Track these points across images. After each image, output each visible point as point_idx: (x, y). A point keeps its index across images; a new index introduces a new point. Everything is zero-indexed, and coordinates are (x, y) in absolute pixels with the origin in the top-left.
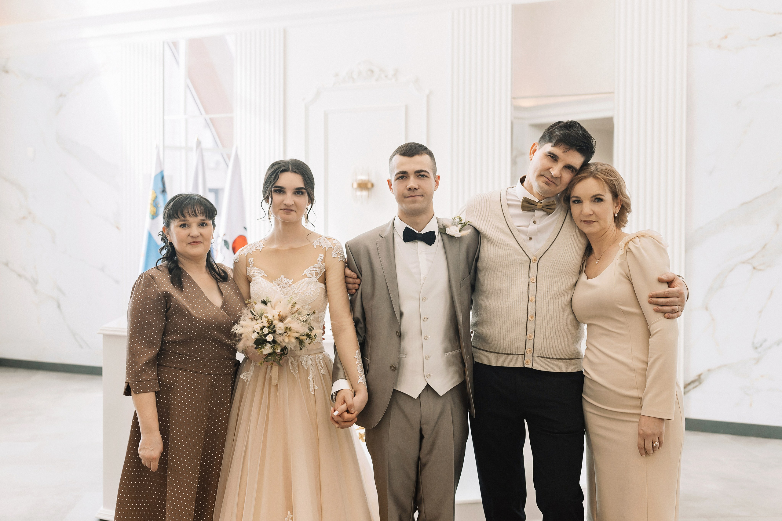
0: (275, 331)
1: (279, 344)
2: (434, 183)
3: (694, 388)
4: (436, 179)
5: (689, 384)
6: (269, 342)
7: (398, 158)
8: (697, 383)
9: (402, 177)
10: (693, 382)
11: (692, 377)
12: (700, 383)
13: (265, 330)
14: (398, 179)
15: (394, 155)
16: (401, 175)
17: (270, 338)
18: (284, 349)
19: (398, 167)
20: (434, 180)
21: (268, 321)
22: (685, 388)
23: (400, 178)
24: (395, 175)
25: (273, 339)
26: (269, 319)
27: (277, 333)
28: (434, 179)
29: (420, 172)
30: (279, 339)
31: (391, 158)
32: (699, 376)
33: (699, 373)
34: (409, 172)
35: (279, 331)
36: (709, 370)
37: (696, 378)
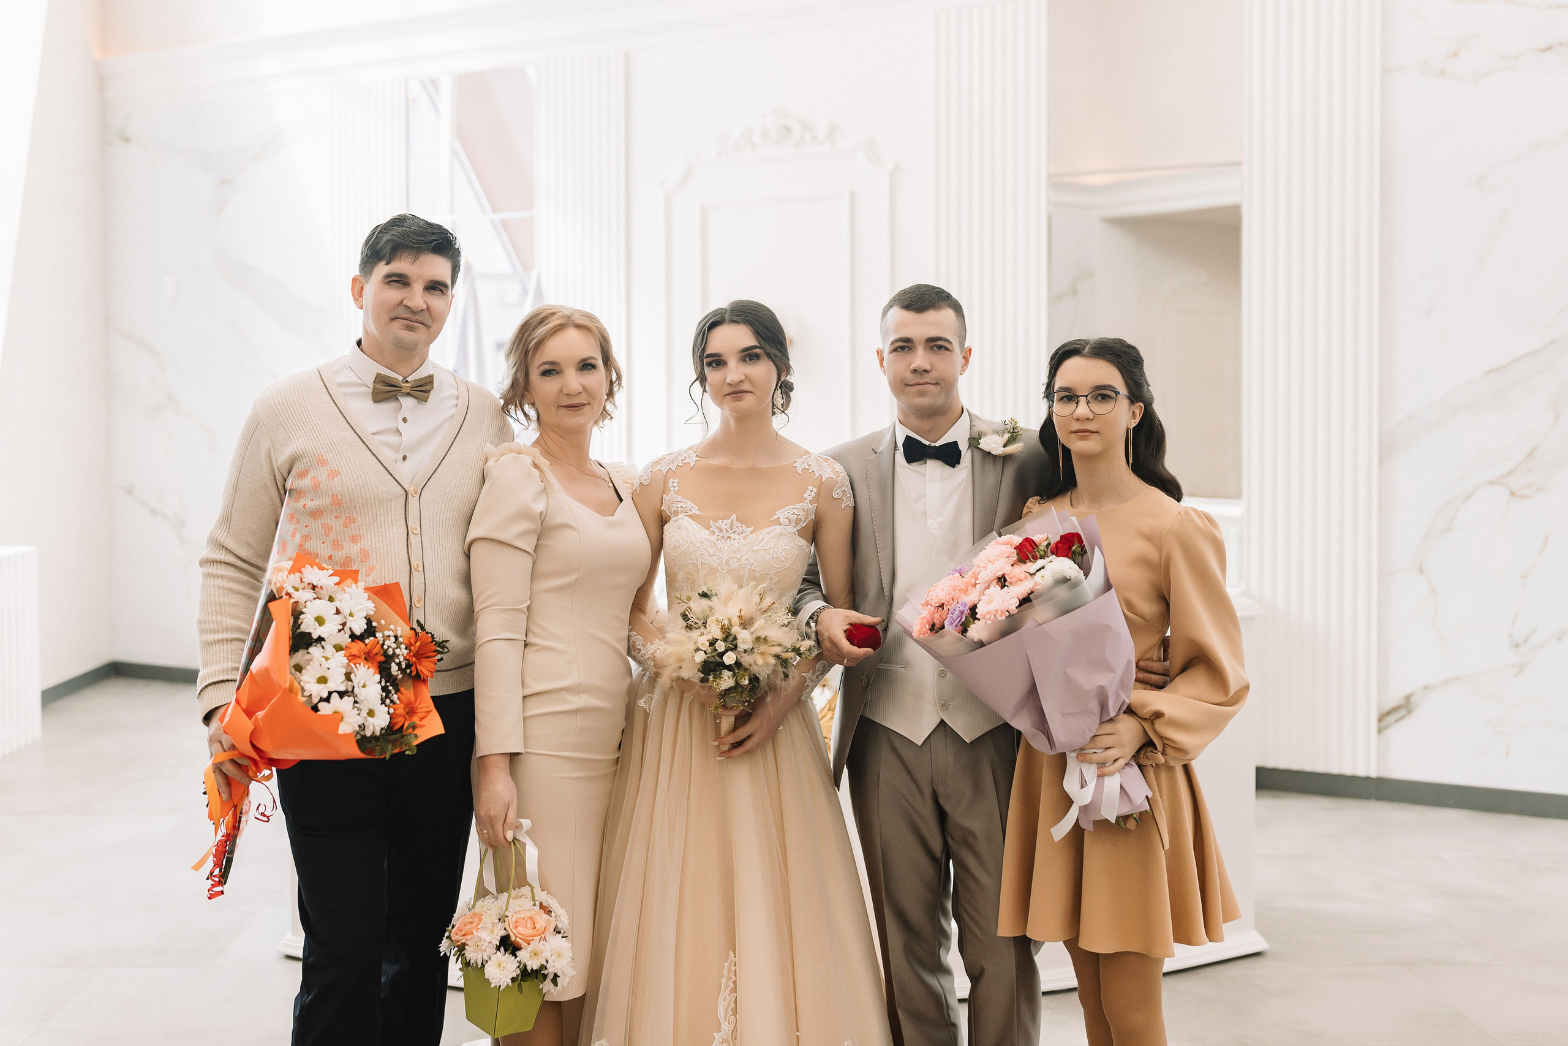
0: (736, 646)
1: (746, 670)
2: (960, 361)
3: (1397, 721)
4: (964, 354)
5: (1388, 713)
6: (729, 668)
7: (896, 313)
8: (1403, 712)
9: (902, 348)
10: (1395, 709)
11: (1394, 700)
12: (1410, 712)
13: (719, 644)
14: (895, 350)
15: (889, 306)
16: (901, 344)
17: (729, 659)
18: (754, 679)
19: (896, 330)
20: (960, 354)
21: (723, 627)
22: (1380, 720)
23: (899, 350)
24: (890, 343)
25: (736, 661)
26: (724, 625)
27: (740, 650)
28: (959, 352)
29: (936, 341)
30: (746, 660)
31: (885, 312)
32: (1408, 698)
33: (1406, 692)
34: (914, 341)
35: (743, 645)
36: (1426, 688)
37: (1402, 702)
